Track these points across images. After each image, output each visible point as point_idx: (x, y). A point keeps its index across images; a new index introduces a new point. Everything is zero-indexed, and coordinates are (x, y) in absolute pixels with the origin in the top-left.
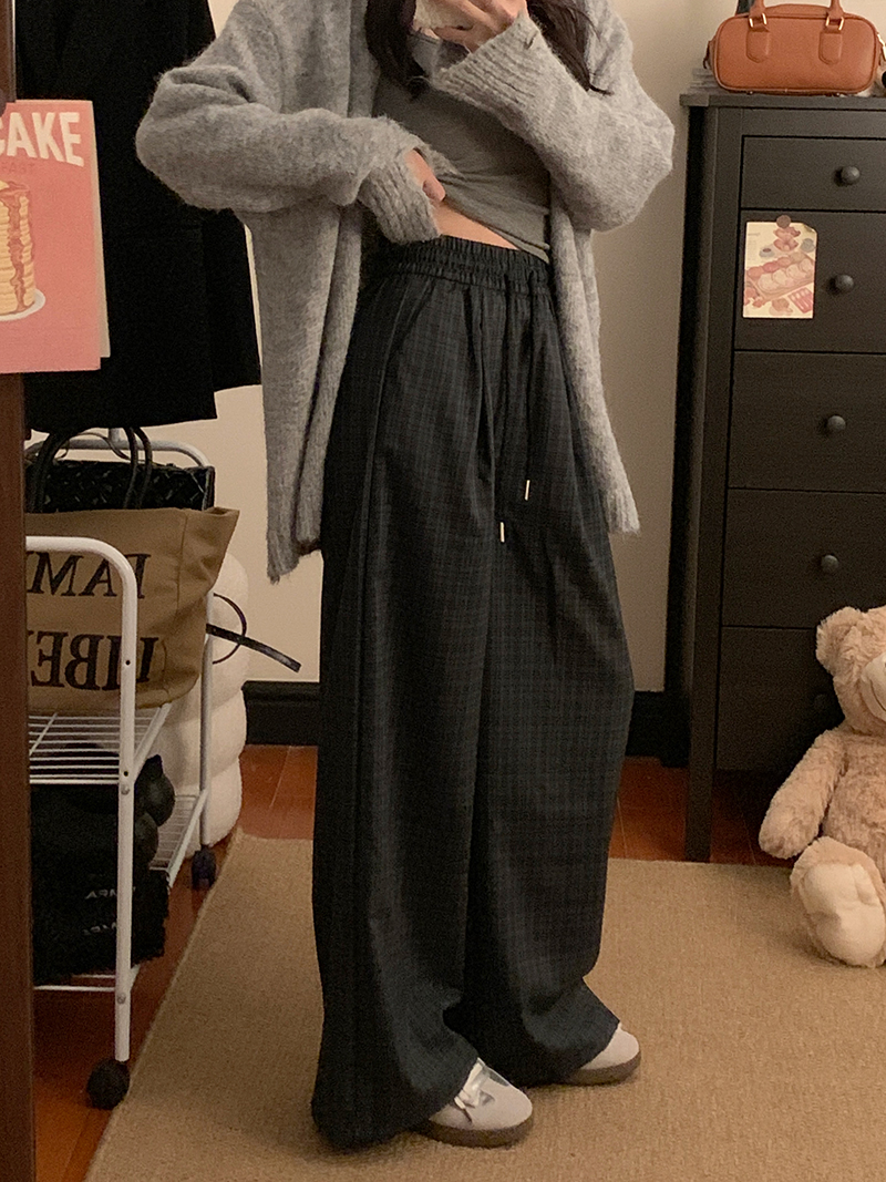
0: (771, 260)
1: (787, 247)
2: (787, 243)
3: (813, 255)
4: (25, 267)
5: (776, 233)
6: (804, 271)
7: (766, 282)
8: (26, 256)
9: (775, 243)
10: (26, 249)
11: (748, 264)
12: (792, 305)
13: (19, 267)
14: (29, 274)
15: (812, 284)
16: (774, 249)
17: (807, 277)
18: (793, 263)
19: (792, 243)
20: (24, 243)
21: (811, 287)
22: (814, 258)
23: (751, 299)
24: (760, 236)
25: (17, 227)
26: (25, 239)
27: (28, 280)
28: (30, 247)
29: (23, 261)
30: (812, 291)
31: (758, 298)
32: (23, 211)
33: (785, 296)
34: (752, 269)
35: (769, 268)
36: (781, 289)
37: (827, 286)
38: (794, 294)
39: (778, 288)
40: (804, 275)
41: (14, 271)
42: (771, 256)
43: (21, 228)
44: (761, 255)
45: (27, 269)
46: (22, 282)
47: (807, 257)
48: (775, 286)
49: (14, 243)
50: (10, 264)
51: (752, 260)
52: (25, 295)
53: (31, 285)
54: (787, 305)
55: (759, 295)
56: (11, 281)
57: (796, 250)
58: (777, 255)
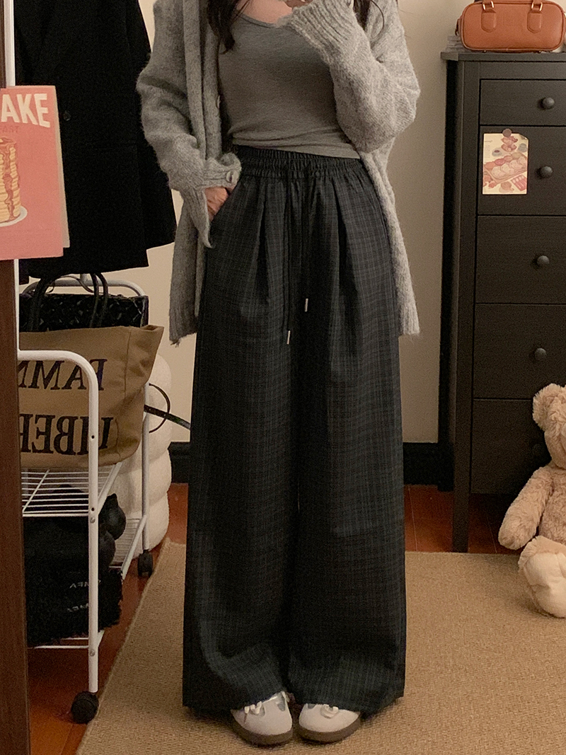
0: (500, 157)
1: (510, 149)
2: (509, 146)
3: (526, 154)
4: (14, 192)
5: (503, 140)
6: (520, 164)
7: (497, 171)
8: (15, 185)
9: (502, 147)
10: (14, 180)
11: (485, 160)
12: (513, 186)
13: (10, 192)
14: (17, 196)
15: (526, 172)
16: (502, 150)
17: (523, 168)
18: (514, 159)
19: (512, 146)
20: (13, 177)
21: (525, 174)
22: (527, 156)
23: (487, 183)
24: (492, 142)
25: (8, 167)
26: (14, 174)
27: (16, 201)
28: (17, 179)
29: (12, 189)
30: (526, 176)
31: (492, 182)
32: (12, 157)
33: (509, 180)
34: (488, 163)
35: (499, 163)
36: (507, 176)
37: (536, 173)
38: (514, 179)
39: (505, 175)
40: (521, 166)
41: (7, 195)
42: (499, 155)
43: (11, 167)
44: (493, 154)
45: (15, 193)
46: (12, 202)
47: (523, 155)
48: (502, 174)
49: (7, 177)
50: (4, 191)
51: (488, 158)
52: (15, 210)
53: (18, 203)
55: (492, 180)
56: (5, 201)
57: (516, 151)
58: (504, 154)
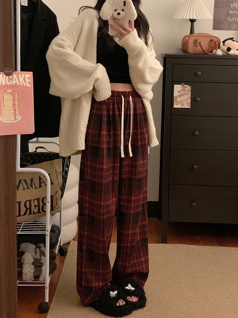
5: (181, 87)
6: (188, 96)
12: (185, 105)
18: (185, 95)
22: (190, 93)
24: (177, 88)
30: (190, 101)
32: (16, 97)
34: (175, 96)
35: (180, 96)
39: (182, 101)
40: (188, 98)
42: (180, 93)
45: (17, 110)
52: (16, 117)
53: (18, 114)
54: (184, 105)
58: (182, 92)
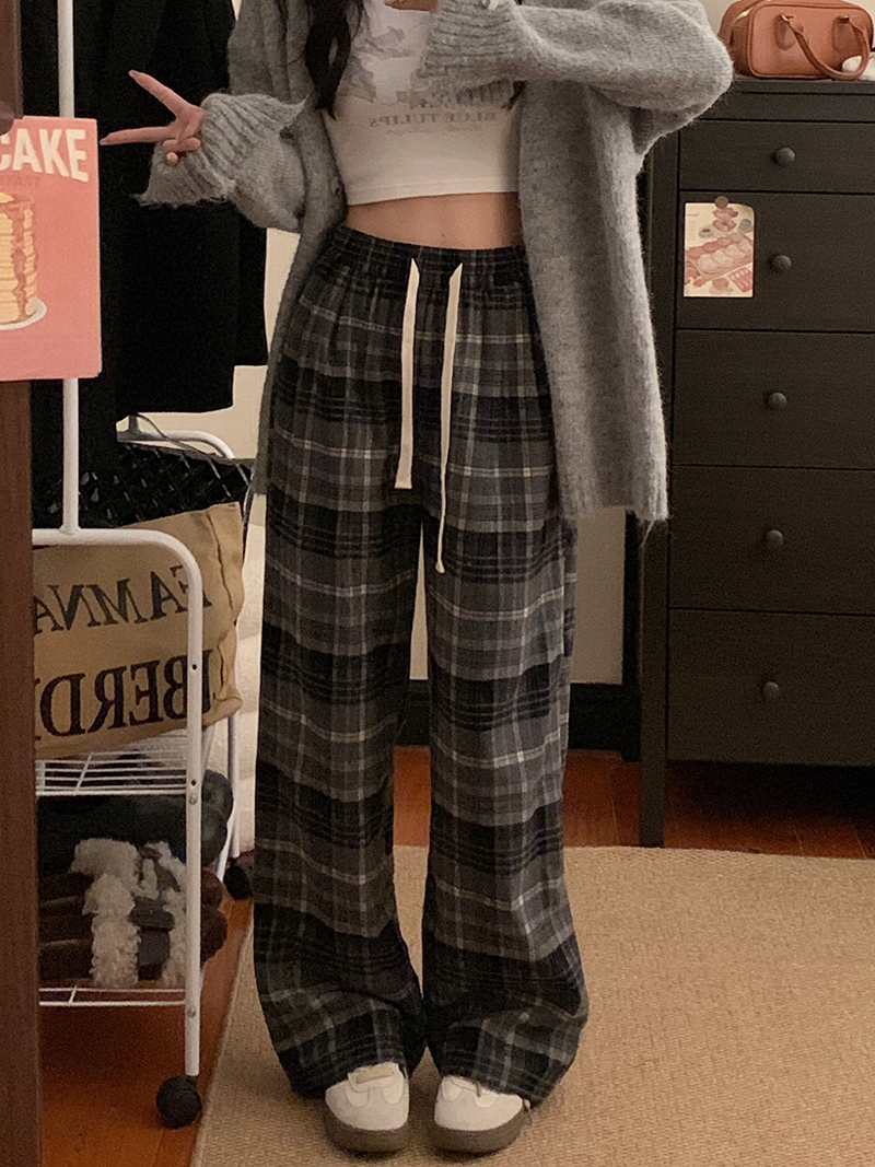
0: (711, 240)
1: (726, 228)
2: (725, 224)
3: (751, 236)
4: (28, 278)
5: (715, 213)
6: (743, 251)
7: (705, 262)
8: (29, 267)
9: (714, 224)
10: (28, 260)
11: (688, 245)
12: (732, 285)
13: (21, 278)
14: (32, 284)
15: (752, 264)
16: (713, 229)
17: (746, 257)
18: (732, 243)
19: (730, 223)
20: (27, 254)
21: (750, 267)
23: (692, 279)
24: (698, 216)
25: (20, 239)
26: (28, 250)
27: (30, 291)
28: (33, 258)
29: (25, 272)
30: (751, 270)
31: (699, 278)
32: (27, 224)
33: (725, 276)
34: (692, 249)
35: (709, 249)
37: (765, 265)
38: (733, 274)
39: (719, 268)
40: (743, 255)
41: (17, 281)
42: (710, 236)
43: (25, 240)
44: (700, 235)
46: (25, 293)
47: (746, 237)
48: (714, 265)
49: (18, 255)
50: (13, 275)
51: (692, 240)
52: (27, 306)
53: (33, 296)
54: (727, 284)
55: (699, 274)
56: (13, 291)
57: (735, 230)
58: (717, 235)
